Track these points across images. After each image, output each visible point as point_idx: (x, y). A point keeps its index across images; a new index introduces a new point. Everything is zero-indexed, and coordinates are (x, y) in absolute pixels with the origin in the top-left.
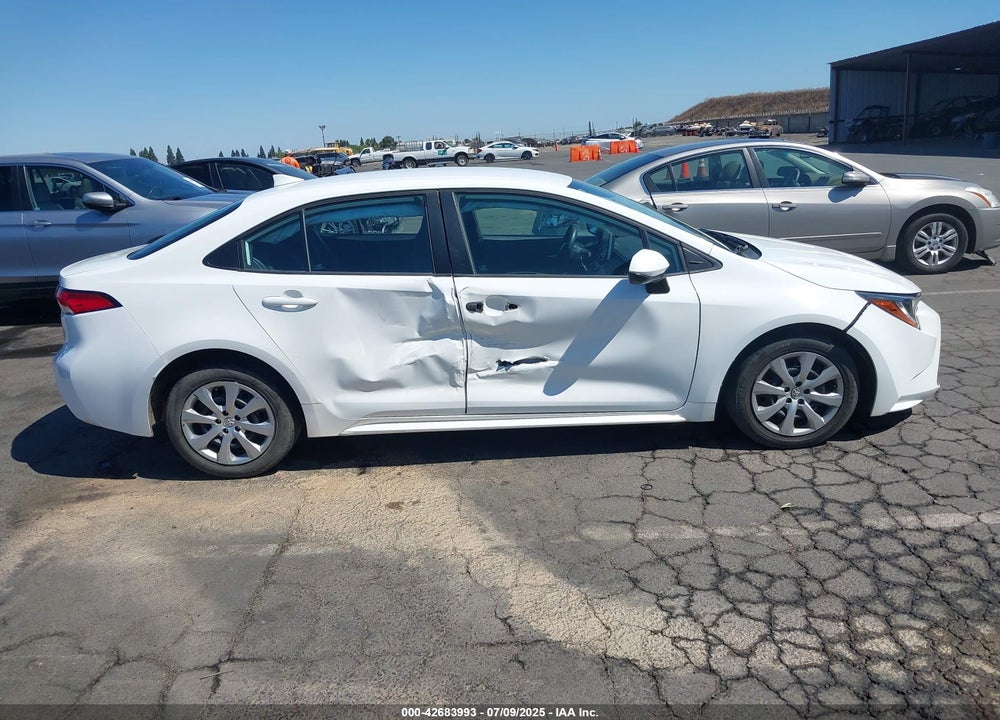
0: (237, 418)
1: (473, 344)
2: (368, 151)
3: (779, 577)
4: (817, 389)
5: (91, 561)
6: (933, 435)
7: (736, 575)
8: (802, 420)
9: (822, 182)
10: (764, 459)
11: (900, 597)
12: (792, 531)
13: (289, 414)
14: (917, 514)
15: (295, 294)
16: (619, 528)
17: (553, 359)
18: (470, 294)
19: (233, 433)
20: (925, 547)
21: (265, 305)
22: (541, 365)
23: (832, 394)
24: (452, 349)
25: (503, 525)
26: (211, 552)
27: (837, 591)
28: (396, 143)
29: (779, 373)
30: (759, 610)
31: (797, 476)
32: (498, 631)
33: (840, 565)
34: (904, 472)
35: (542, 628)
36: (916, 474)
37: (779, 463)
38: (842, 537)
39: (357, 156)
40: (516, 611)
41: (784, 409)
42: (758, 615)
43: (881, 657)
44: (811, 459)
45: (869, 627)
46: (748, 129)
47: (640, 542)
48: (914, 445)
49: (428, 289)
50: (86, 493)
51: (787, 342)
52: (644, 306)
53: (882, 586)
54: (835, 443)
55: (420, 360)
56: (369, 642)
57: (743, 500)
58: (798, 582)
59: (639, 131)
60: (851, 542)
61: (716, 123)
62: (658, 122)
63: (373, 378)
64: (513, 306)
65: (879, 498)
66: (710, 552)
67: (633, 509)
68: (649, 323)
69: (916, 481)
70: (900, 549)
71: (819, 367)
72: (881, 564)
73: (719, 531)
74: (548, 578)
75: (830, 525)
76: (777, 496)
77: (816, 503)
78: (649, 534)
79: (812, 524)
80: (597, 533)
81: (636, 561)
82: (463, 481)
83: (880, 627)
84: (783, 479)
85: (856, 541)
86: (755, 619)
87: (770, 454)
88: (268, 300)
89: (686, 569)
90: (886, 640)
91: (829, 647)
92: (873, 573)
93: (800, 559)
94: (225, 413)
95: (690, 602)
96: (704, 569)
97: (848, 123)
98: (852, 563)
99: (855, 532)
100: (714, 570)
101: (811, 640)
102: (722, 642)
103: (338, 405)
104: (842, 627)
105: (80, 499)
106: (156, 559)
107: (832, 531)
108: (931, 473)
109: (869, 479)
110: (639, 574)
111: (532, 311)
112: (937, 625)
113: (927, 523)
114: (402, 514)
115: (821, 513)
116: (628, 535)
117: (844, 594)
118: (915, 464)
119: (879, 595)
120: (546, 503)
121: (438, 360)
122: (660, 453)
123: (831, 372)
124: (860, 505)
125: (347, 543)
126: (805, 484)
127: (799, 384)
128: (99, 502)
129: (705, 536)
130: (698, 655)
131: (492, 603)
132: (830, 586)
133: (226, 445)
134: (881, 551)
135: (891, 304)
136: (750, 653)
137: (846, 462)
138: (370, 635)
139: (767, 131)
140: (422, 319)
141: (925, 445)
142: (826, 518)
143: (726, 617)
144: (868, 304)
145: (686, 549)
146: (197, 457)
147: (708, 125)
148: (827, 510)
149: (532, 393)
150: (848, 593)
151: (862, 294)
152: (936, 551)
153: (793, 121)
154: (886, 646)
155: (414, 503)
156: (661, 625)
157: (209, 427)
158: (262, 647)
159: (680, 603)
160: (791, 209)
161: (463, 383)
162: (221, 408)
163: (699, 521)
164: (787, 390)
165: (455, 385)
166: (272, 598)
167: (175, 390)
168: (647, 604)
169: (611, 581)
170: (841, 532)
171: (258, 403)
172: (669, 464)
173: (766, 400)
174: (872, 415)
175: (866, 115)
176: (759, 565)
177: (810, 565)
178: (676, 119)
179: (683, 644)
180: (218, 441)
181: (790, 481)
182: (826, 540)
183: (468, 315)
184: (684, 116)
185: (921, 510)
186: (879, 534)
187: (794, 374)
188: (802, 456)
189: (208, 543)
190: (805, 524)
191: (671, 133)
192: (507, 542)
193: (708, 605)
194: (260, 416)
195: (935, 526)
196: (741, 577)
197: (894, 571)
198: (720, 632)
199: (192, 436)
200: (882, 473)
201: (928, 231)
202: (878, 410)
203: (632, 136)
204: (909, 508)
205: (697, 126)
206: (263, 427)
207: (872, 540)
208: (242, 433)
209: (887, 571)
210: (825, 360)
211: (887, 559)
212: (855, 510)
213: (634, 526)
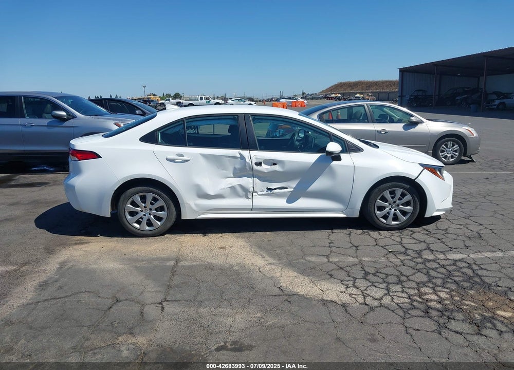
0: (151, 209)
1: (257, 180)
2: (169, 100)
3: (390, 275)
4: (402, 205)
5: (92, 266)
6: (450, 226)
7: (372, 274)
8: (395, 218)
9: (399, 121)
10: (380, 234)
11: (439, 282)
12: (393, 259)
13: (174, 208)
14: (444, 254)
15: (181, 155)
16: (322, 257)
17: (291, 188)
18: (257, 158)
19: (148, 217)
20: (447, 265)
21: (167, 159)
22: (286, 190)
23: (408, 207)
24: (247, 182)
25: (272, 255)
26: (145, 264)
27: (413, 279)
28: (182, 96)
29: (386, 197)
30: (383, 286)
31: (394, 240)
32: (278, 291)
33: (414, 271)
34: (438, 239)
35: (295, 290)
36: (443, 240)
37: (386, 236)
38: (415, 262)
39: (163, 101)
40: (283, 285)
41: (388, 213)
42: (383, 287)
43: (431, 300)
44: (400, 234)
45: (427, 291)
46: (359, 98)
47: (332, 262)
48: (442, 230)
49: (239, 156)
50: (78, 242)
51: (390, 184)
52: (331, 166)
53: (431, 279)
54: (409, 229)
55: (233, 186)
56: (224, 295)
57: (372, 248)
58: (398, 276)
59: (305, 96)
60: (418, 263)
61: (343, 94)
62: (314, 93)
63: (212, 193)
64: (275, 164)
65: (429, 249)
66: (361, 266)
67: (327, 251)
68: (333, 173)
69: (444, 243)
70: (438, 266)
71: (403, 195)
72: (430, 271)
73: (363, 259)
74: (295, 274)
75: (409, 258)
76: (387, 247)
77: (403, 250)
78: (335, 259)
79: (402, 257)
80: (313, 259)
81: (330, 269)
82: (251, 239)
83: (431, 291)
84: (388, 241)
85: (420, 263)
86: (382, 288)
87: (382, 232)
88: (169, 157)
89: (351, 271)
90: (434, 295)
91: (411, 297)
92: (428, 274)
93: (398, 269)
94: (145, 207)
95: (354, 283)
96: (358, 272)
97: (407, 97)
98: (419, 270)
99: (420, 260)
100: (363, 272)
101: (404, 295)
102: (369, 295)
103: (196, 205)
104: (416, 291)
105: (76, 244)
106: (121, 266)
107: (410, 260)
108: (449, 240)
109: (424, 242)
110: (333, 273)
111: (283, 167)
112: (453, 290)
113: (448, 257)
114: (227, 251)
115: (405, 253)
116: (327, 260)
117: (416, 280)
118: (443, 237)
119: (430, 281)
120: (289, 248)
121: (241, 186)
122: (334, 231)
123: (408, 197)
124: (421, 251)
125: (205, 261)
126: (398, 243)
127: (395, 202)
128: (86, 245)
129: (358, 260)
130: (361, 299)
131: (273, 282)
132: (411, 278)
133: (144, 222)
134: (430, 266)
135: (433, 170)
136: (381, 299)
137: (414, 236)
138: (223, 292)
139: (368, 99)
140: (235, 169)
141: (447, 230)
142: (408, 255)
143: (370, 288)
144: (424, 169)
145: (351, 265)
146: (130, 227)
147: (339, 95)
148: (407, 252)
149: (282, 203)
150: (418, 280)
151: (421, 165)
152: (452, 266)
153: (381, 95)
154: (433, 297)
155: (231, 247)
156: (344, 290)
157: (137, 213)
158: (178, 296)
159: (350, 283)
160: (386, 133)
161: (251, 197)
162: (143, 205)
163: (355, 255)
164: (390, 204)
165: (247, 198)
166: (177, 280)
167: (123, 196)
168: (337, 283)
169: (321, 275)
170: (414, 260)
171: (161, 203)
172: (339, 235)
173: (381, 208)
174: (425, 217)
175: (416, 94)
176: (381, 271)
177: (402, 271)
178: (323, 91)
179: (354, 296)
180: (141, 220)
181: (391, 242)
182: (407, 262)
183: (255, 167)
184: (327, 90)
185: (445, 253)
186: (429, 261)
187: (393, 198)
188: (396, 233)
189: (142, 260)
190: (399, 257)
191: (321, 98)
192: (274, 261)
193: (362, 284)
194: (161, 209)
195: (452, 258)
196: (374, 275)
197: (436, 273)
198: (368, 292)
199: (129, 217)
200: (429, 240)
201: (446, 145)
202: (428, 215)
203: (302, 98)
204: (441, 252)
205: (333, 96)
206: (162, 214)
207: (426, 263)
208: (152, 216)
209: (432, 273)
210: (406, 192)
211: (433, 269)
212: (419, 253)
213: (327, 257)
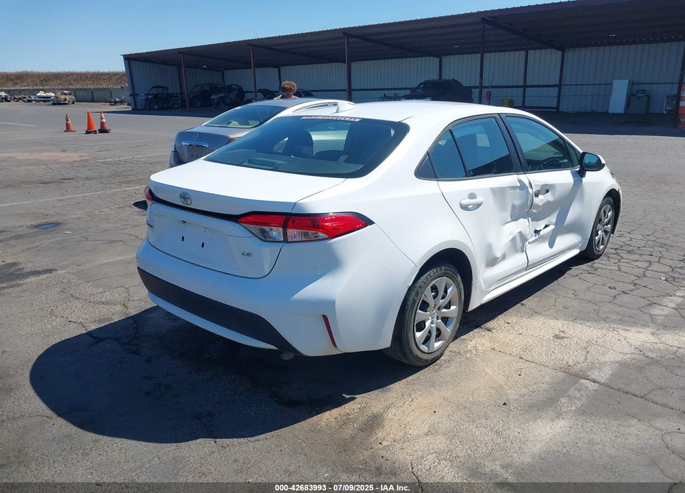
0: (439, 309)
1: (530, 221)
17: (552, 224)
18: (536, 185)
21: (461, 207)
22: (548, 229)
23: (609, 226)
24: (525, 225)
49: (518, 184)
55: (514, 237)
61: (8, 92)
64: (547, 191)
84: (630, 269)
97: (141, 97)
103: (485, 280)
111: (554, 194)
121: (520, 234)
123: (611, 214)
139: (66, 99)
140: (514, 206)
147: (3, 93)
149: (544, 249)
153: (79, 93)
157: (424, 322)
161: (525, 248)
165: (523, 251)
181: (635, 270)
183: (535, 200)
199: (417, 335)
206: (453, 311)
208: (440, 321)
213: (657, 304)
